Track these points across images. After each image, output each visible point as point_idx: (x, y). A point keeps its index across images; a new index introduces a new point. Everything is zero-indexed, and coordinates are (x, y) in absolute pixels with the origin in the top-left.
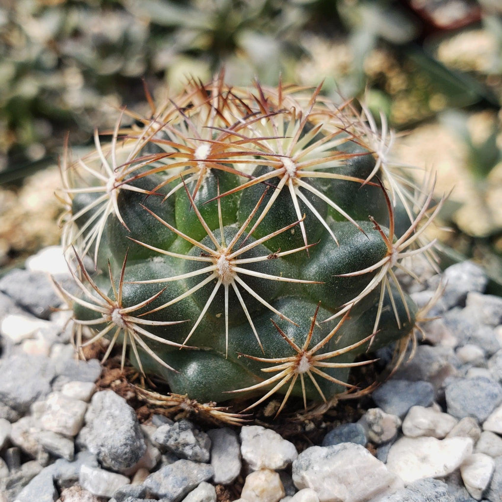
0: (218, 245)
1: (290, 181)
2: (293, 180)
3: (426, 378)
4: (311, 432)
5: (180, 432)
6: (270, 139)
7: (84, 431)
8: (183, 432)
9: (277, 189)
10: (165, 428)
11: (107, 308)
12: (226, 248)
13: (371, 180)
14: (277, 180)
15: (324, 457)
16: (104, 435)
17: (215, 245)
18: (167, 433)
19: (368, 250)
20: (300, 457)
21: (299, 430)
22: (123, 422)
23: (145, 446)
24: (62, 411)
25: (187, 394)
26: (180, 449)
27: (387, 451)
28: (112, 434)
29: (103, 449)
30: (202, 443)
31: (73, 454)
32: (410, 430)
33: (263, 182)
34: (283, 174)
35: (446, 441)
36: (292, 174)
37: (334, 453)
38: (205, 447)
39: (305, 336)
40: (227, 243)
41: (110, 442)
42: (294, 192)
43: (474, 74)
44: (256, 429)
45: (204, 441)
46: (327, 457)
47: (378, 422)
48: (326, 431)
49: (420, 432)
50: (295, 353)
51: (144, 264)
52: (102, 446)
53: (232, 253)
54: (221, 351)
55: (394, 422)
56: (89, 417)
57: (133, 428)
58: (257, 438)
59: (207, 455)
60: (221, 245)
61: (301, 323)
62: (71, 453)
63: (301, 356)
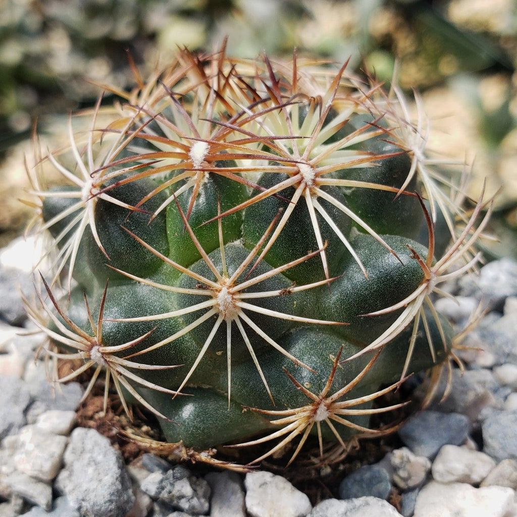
0: (218, 275)
1: (308, 192)
2: (311, 190)
3: (459, 410)
4: (328, 476)
5: (174, 482)
6: (282, 139)
7: (64, 474)
8: (178, 482)
9: (290, 203)
10: (157, 476)
11: (85, 344)
12: (228, 279)
13: (406, 189)
14: (291, 190)
15: (343, 514)
16: (85, 486)
17: (214, 275)
18: (159, 484)
19: (401, 275)
20: (314, 512)
21: (313, 474)
22: (107, 471)
23: (133, 498)
24: (37, 452)
25: (181, 441)
26: (175, 502)
27: (413, 498)
28: (95, 487)
29: (84, 504)
30: (200, 492)
31: (50, 503)
32: (442, 475)
33: (274, 195)
34: (299, 183)
35: (483, 491)
36: (310, 183)
37: (354, 508)
38: (204, 497)
39: (323, 381)
40: (230, 273)
41: (92, 497)
42: (312, 204)
43: (487, 35)
44: (263, 476)
45: (203, 490)
46: (346, 513)
47: (405, 466)
48: (345, 475)
49: (452, 478)
50: (311, 401)
51: (130, 286)
52: (83, 500)
53: (236, 285)
54: (222, 390)
55: (423, 466)
56: (69, 457)
57: (119, 479)
58: (264, 487)
59: (206, 505)
60: (222, 275)
61: (318, 365)
62: (48, 502)
63: (319, 404)
